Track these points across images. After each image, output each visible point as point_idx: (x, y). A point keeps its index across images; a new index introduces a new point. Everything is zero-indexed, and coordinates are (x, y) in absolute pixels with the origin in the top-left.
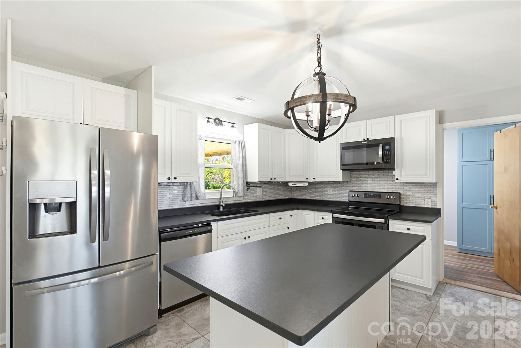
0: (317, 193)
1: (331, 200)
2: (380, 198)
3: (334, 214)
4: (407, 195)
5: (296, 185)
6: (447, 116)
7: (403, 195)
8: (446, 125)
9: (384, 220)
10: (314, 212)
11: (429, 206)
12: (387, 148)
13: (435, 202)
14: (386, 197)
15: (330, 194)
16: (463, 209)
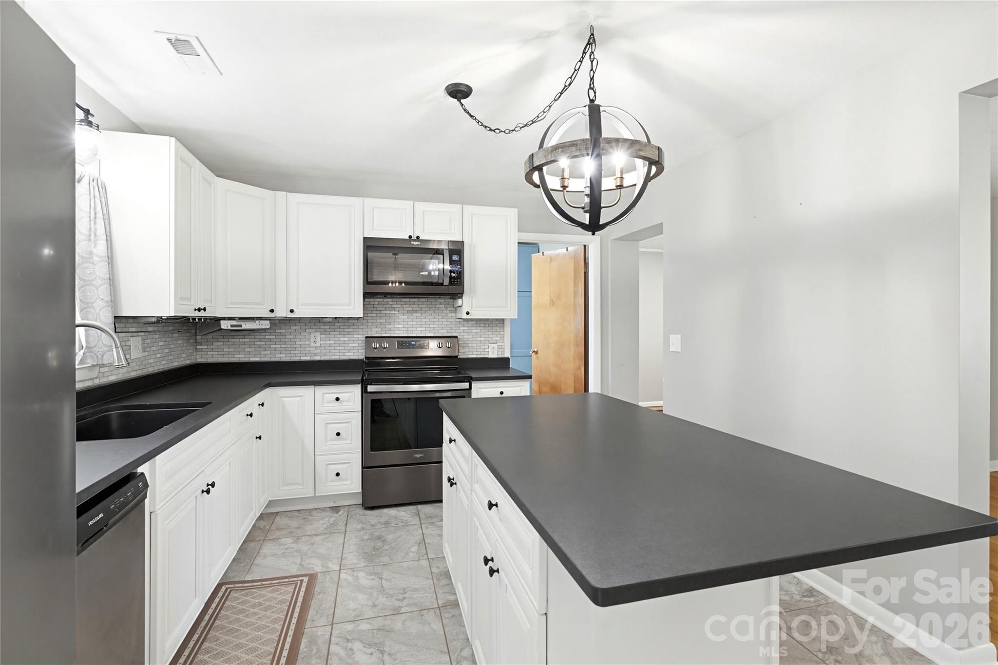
0: (279, 346)
1: (317, 358)
4: (464, 340)
5: (239, 325)
7: (461, 339)
10: (311, 387)
11: (495, 356)
12: (455, 258)
15: (316, 345)
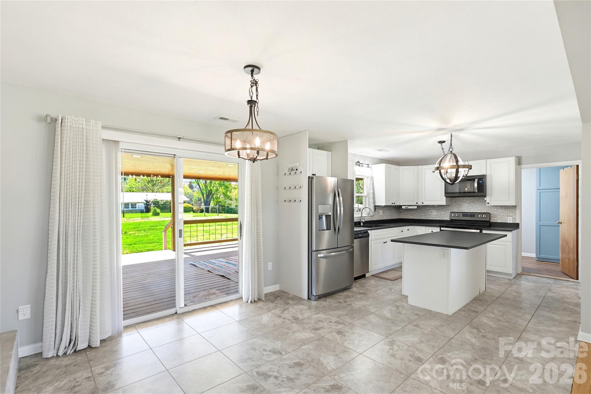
1: (434, 219)
2: (475, 217)
3: (441, 228)
4: (495, 214)
5: (408, 208)
6: (523, 161)
7: (492, 214)
8: (522, 166)
9: (479, 231)
10: (425, 227)
11: (511, 222)
12: (481, 182)
13: (515, 219)
14: (480, 216)
15: (434, 214)
16: (541, 226)
